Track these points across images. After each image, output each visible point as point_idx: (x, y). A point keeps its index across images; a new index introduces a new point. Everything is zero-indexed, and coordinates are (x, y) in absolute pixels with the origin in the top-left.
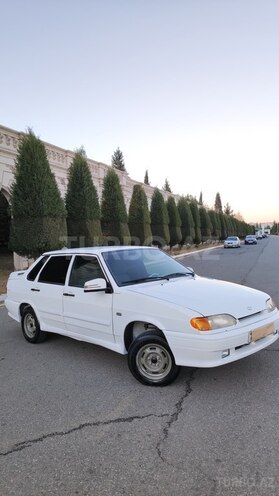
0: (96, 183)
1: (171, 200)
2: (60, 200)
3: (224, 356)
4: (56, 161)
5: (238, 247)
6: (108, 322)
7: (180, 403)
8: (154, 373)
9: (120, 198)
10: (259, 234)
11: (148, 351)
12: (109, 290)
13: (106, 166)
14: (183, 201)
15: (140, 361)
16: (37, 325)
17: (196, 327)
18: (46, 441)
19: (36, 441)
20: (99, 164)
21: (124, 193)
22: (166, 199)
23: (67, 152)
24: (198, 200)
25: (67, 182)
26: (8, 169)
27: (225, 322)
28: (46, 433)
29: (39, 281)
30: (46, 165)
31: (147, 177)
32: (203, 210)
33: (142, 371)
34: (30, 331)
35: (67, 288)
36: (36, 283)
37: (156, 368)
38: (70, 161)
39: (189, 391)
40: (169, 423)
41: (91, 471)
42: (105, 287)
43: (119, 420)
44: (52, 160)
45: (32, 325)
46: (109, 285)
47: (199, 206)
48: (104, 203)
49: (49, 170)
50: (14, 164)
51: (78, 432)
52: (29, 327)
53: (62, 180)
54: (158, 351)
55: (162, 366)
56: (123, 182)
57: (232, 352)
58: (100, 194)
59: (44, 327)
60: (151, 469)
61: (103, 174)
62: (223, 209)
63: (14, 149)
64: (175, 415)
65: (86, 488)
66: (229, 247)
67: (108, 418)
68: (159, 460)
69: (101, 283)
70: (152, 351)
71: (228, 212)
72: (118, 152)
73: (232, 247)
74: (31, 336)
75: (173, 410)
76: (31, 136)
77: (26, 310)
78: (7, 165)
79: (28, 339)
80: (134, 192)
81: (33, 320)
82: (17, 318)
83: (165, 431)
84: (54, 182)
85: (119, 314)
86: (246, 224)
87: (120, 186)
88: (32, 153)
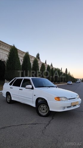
0: (31, 62)
1: (53, 69)
2: (20, 65)
3: (63, 109)
4: (20, 55)
5: (71, 84)
6: (31, 98)
7: (50, 121)
8: (43, 113)
9: (38, 67)
10: (78, 82)
11: (42, 106)
12: (32, 88)
13: (34, 57)
14: (56, 69)
15: (40, 109)
16: (11, 98)
17: (56, 100)
18: (11, 127)
19: (8, 127)
20: (32, 56)
21: (39, 65)
22: (51, 68)
23: (23, 52)
24: (60, 70)
25: (23, 61)
26: (6, 56)
27: (64, 99)
28: (11, 125)
29: (13, 85)
30: (17, 55)
31: (46, 62)
32: (62, 73)
33: (40, 112)
34: (8, 100)
35: (20, 88)
36: (12, 86)
37: (44, 111)
38: (24, 55)
39: (53, 119)
40: (46, 126)
41: (23, 135)
42: (31, 87)
43: (32, 124)
44: (19, 54)
45: (9, 98)
46: (33, 87)
47: (60, 71)
48: (33, 68)
49: (18, 57)
50: (8, 54)
51: (20, 126)
52: (8, 99)
53: (21, 60)
54: (45, 106)
55: (46, 111)
56: (39, 62)
57: (66, 108)
58: (32, 65)
59: (13, 99)
60: (40, 136)
61: (33, 59)
62: (68, 73)
63: (9, 50)
64: (48, 124)
65: (21, 139)
66: (68, 84)
67: (29, 123)
68: (43, 134)
69: (30, 86)
70: (43, 106)
71: (69, 74)
72: (38, 54)
73: (69, 84)
74: (8, 101)
75: (48, 123)
76: (14, 47)
77: (8, 94)
78: (6, 54)
79: (8, 102)
80: (42, 66)
81: (10, 97)
82: (5, 96)
83: (45, 128)
84: (19, 60)
85: (35, 95)
86: (74, 78)
87: (38, 63)
88: (14, 51)
